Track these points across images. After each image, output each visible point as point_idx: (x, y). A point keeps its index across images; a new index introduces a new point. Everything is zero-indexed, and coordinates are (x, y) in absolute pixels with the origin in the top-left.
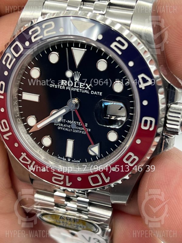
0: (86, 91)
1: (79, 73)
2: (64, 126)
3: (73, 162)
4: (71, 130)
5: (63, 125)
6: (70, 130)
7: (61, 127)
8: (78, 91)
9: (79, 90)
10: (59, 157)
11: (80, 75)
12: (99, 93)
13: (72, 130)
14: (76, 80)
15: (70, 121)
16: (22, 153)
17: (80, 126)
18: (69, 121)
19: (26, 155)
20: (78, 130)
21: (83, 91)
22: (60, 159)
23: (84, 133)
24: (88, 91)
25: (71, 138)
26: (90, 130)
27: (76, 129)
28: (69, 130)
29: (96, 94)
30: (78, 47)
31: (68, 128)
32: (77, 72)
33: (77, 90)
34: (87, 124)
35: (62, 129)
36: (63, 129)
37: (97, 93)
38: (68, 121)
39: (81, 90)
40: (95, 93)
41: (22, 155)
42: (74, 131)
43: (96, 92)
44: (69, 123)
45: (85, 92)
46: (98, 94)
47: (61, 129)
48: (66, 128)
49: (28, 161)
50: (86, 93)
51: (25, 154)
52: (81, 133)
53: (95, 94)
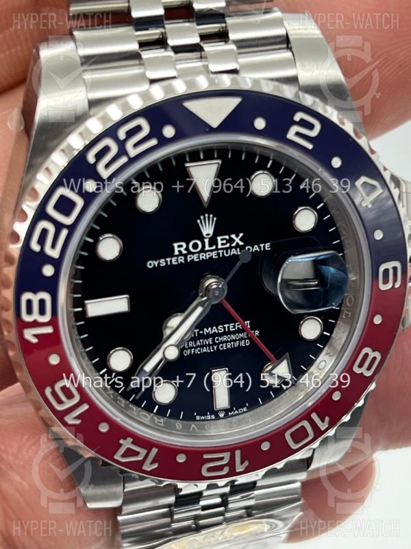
0: (234, 252)
1: (211, 216)
2: (198, 343)
3: (232, 416)
4: (215, 348)
5: (195, 344)
6: (213, 349)
7: (191, 348)
8: (217, 257)
9: (218, 254)
10: (198, 418)
11: (215, 219)
12: (264, 247)
13: (218, 348)
14: (208, 235)
15: (210, 329)
16: (121, 441)
17: (234, 333)
18: (207, 329)
19: (133, 443)
20: (230, 342)
21: (227, 253)
22: (200, 420)
23: (245, 344)
24: (238, 249)
25: (219, 366)
26: (257, 333)
27: (226, 342)
28: (209, 349)
29: (258, 249)
30: (200, 160)
31: (206, 346)
32: (207, 215)
33: (214, 255)
34: (249, 322)
35: (194, 353)
36: (197, 351)
37: (260, 248)
38: (205, 329)
39: (223, 253)
40: (254, 249)
41: (121, 445)
42: (222, 347)
43: (256, 246)
44: (208, 334)
45: (232, 253)
46: (262, 249)
47: (190, 353)
48: (202, 346)
49: (137, 454)
50: (234, 254)
51: (130, 440)
52: (239, 345)
53: (256, 251)
